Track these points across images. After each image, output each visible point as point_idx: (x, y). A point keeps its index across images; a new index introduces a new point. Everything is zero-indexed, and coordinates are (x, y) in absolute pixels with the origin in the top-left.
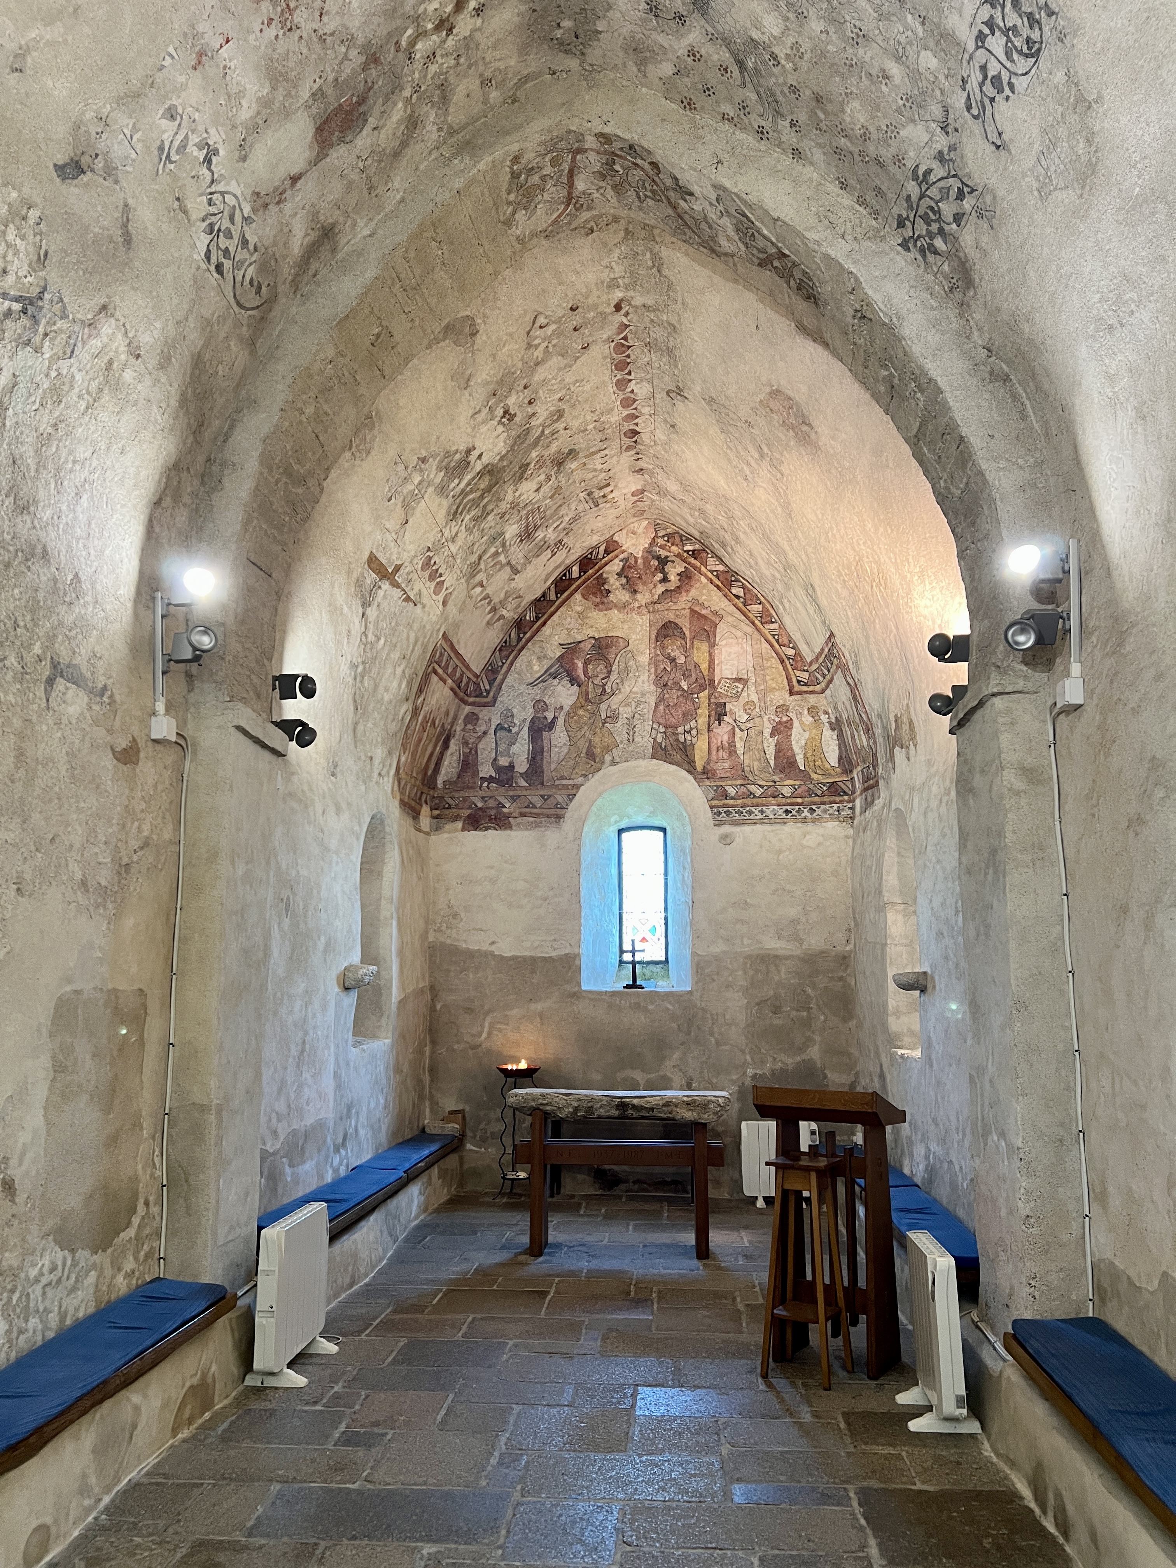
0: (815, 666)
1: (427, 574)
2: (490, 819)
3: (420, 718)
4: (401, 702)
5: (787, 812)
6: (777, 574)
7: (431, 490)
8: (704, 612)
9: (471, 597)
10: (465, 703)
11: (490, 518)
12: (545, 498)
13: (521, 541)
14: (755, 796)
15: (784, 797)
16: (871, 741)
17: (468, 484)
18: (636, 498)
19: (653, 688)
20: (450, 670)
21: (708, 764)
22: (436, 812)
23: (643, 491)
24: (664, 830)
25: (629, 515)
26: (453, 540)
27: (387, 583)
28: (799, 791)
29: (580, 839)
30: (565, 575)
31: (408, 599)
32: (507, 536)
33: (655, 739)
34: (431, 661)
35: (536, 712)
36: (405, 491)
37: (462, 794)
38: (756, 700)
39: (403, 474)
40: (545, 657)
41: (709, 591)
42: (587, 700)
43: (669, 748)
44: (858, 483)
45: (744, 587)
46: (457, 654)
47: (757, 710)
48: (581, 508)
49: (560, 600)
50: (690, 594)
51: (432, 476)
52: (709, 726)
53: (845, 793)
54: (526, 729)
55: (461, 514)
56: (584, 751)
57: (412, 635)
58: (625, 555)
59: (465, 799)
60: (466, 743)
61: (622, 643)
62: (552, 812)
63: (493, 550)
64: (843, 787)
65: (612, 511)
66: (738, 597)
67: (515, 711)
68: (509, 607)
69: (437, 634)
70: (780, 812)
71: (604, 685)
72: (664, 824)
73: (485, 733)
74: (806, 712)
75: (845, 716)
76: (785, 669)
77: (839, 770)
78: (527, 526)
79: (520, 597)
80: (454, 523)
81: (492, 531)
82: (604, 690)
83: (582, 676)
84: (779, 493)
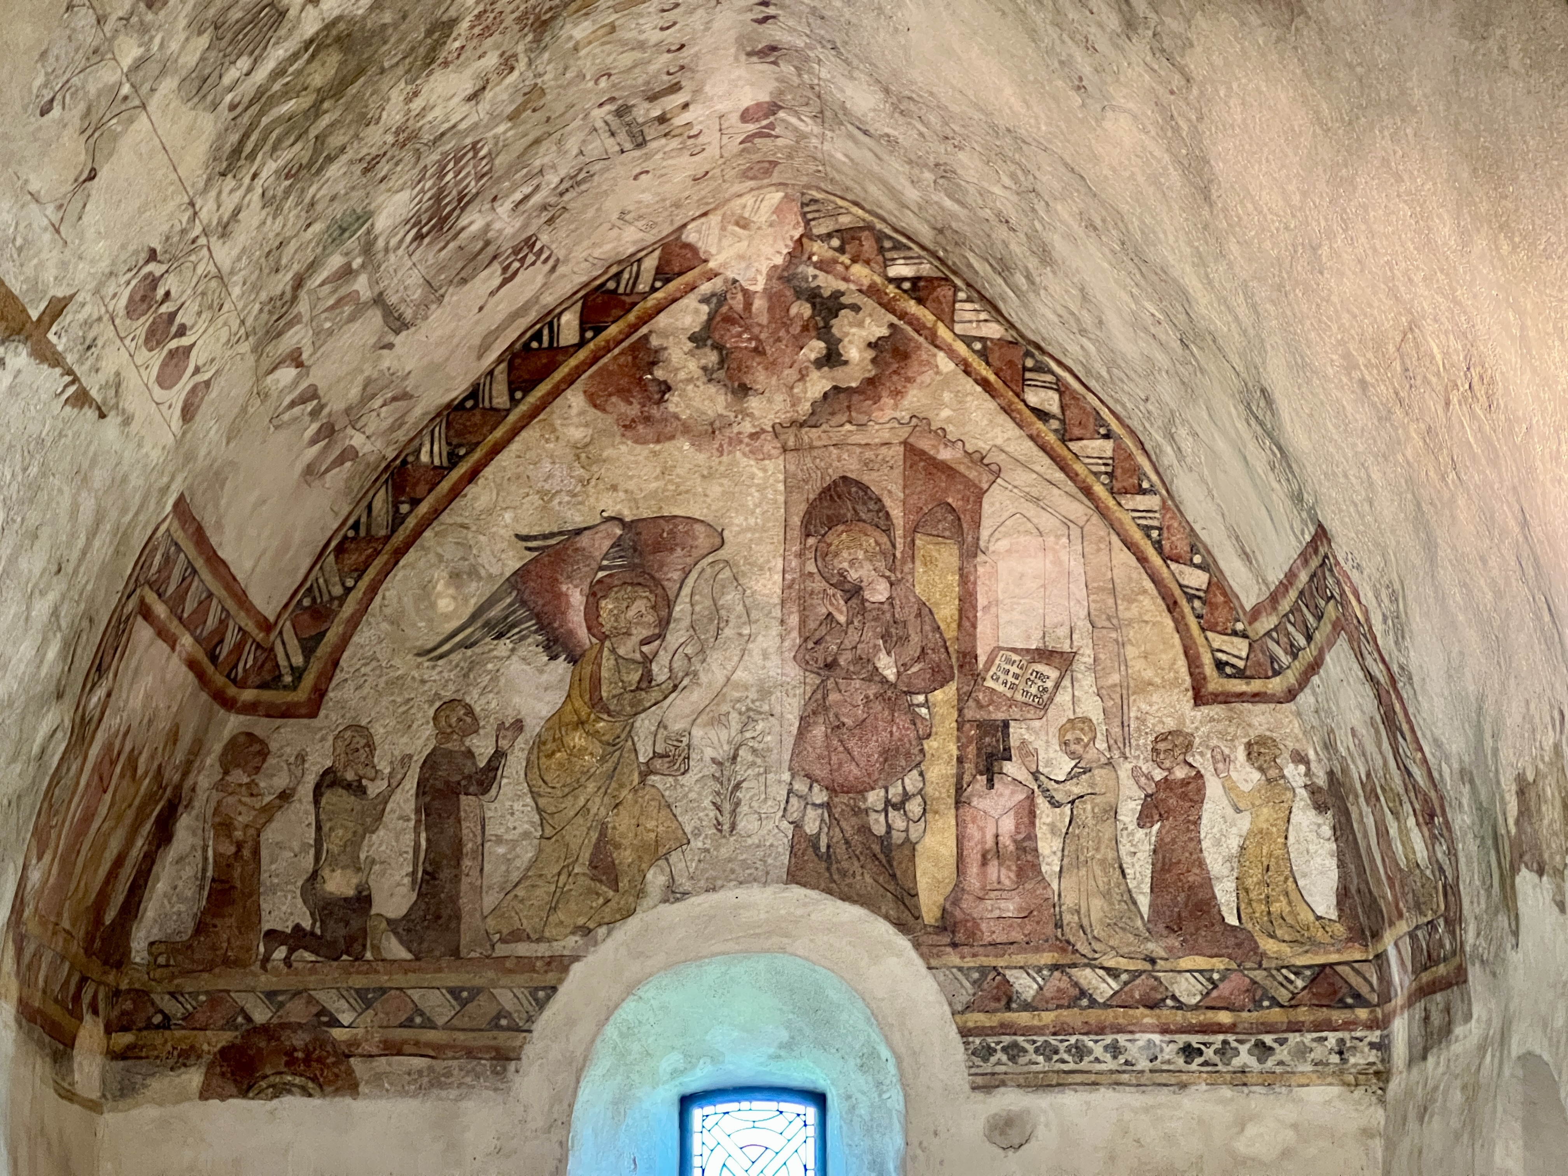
0: (1267, 622)
1: (142, 325)
2: (291, 1062)
3: (95, 751)
4: (41, 703)
5: (1189, 1052)
6: (1161, 358)
7: (168, 85)
8: (945, 454)
9: (264, 396)
10: (229, 704)
11: (334, 170)
12: (494, 118)
13: (420, 237)
14: (1093, 1003)
15: (1180, 1006)
16: (1441, 850)
17: (278, 73)
18: (752, 127)
19: (794, 672)
20: (190, 606)
21: (956, 902)
22: (126, 1039)
23: (773, 108)
24: (819, 1099)
25: (730, 174)
26: (225, 230)
27: (24, 351)
28: (1225, 988)
29: (567, 1124)
30: (538, 336)
31: (81, 399)
32: (382, 223)
33: (797, 825)
34: (136, 582)
35: (443, 735)
36: (92, 89)
37: (206, 982)
38: (1096, 716)
39: (89, 37)
40: (474, 573)
41: (960, 397)
42: (597, 703)
43: (840, 850)
44: (1413, 110)
45: (1060, 388)
46: (215, 561)
47: (1101, 744)
48: (594, 148)
49: (523, 408)
50: (906, 403)
51: (174, 46)
52: (959, 789)
53: (1360, 1000)
54: (410, 785)
55: (252, 157)
56: (586, 855)
57: (88, 505)
58: (717, 284)
59: (215, 999)
60: (224, 827)
61: (702, 539)
62: (484, 1039)
63: (336, 261)
64: (1355, 981)
65: (685, 159)
66: (1042, 415)
67: (378, 731)
68: (373, 424)
69: (160, 503)
70: (1168, 1049)
71: (647, 661)
72: (819, 1080)
73: (285, 796)
74: (1241, 754)
75: (1357, 771)
76: (1180, 626)
77: (1340, 929)
78: (438, 198)
79: (405, 396)
80: (229, 182)
81: (338, 210)
82: (647, 678)
83: (582, 633)
84: (1177, 129)
